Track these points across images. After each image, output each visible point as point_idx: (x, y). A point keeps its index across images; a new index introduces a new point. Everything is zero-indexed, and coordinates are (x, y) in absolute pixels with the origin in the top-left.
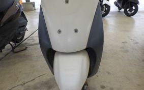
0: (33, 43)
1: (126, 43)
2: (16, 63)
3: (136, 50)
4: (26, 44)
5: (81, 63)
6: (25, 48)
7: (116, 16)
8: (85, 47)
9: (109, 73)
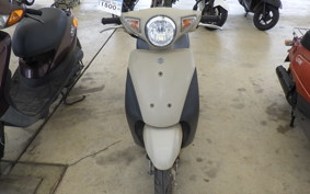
0: (93, 86)
1: (244, 90)
2: (74, 123)
3: (256, 104)
4: (81, 87)
5: (173, 137)
6: (81, 96)
7: (237, 29)
8: (178, 120)
9: (209, 141)
